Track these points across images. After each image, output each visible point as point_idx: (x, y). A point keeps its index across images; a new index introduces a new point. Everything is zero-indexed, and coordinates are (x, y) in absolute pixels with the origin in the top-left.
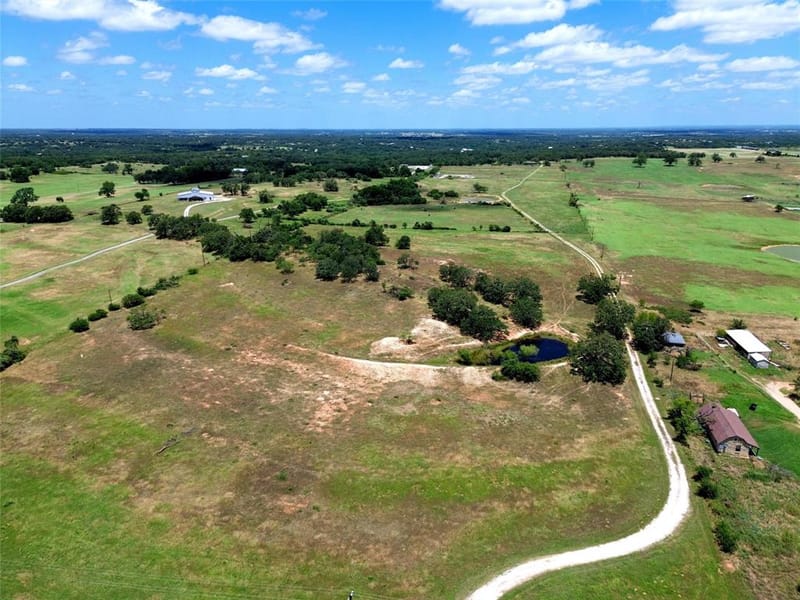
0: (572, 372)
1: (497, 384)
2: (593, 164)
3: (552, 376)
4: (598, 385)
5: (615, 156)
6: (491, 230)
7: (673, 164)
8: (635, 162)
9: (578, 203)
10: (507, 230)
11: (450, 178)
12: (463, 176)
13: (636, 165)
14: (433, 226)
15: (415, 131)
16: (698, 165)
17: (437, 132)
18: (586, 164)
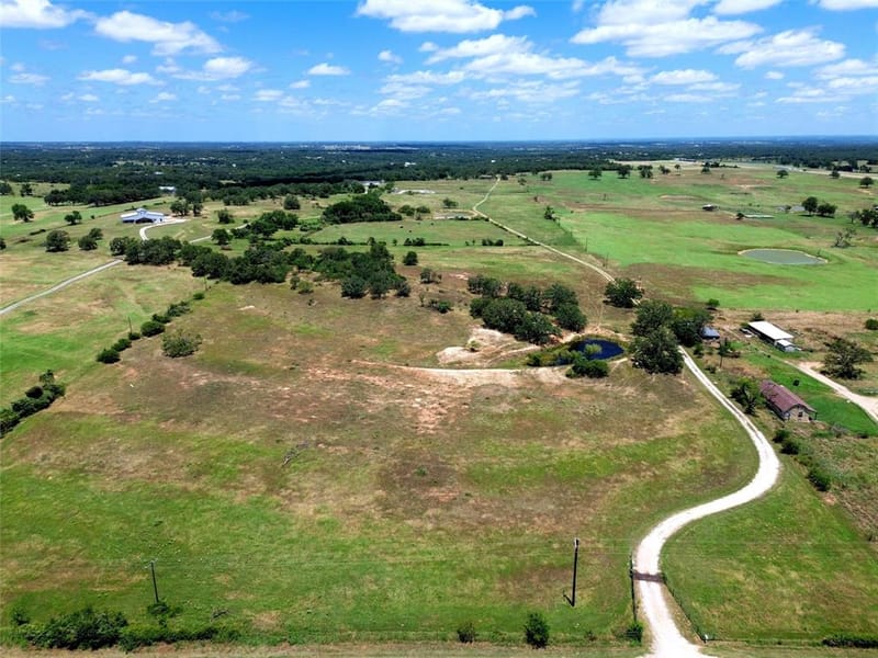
0: (634, 366)
1: (573, 381)
2: (550, 177)
3: (618, 370)
4: (661, 375)
5: (567, 169)
6: (484, 244)
7: (626, 176)
8: (590, 174)
9: (553, 216)
10: (500, 244)
11: (410, 193)
12: (422, 191)
13: (593, 177)
14: (426, 242)
15: (339, 144)
16: (649, 177)
17: (363, 144)
18: (544, 177)
